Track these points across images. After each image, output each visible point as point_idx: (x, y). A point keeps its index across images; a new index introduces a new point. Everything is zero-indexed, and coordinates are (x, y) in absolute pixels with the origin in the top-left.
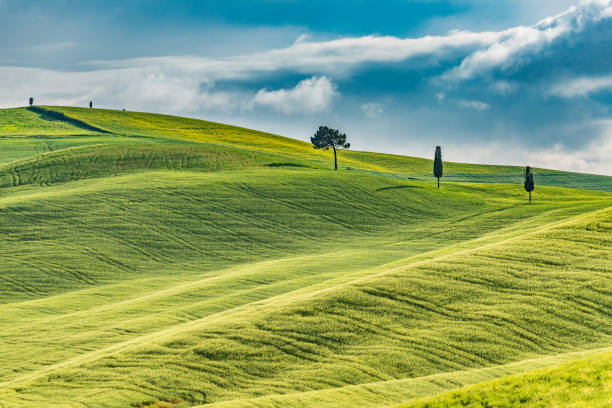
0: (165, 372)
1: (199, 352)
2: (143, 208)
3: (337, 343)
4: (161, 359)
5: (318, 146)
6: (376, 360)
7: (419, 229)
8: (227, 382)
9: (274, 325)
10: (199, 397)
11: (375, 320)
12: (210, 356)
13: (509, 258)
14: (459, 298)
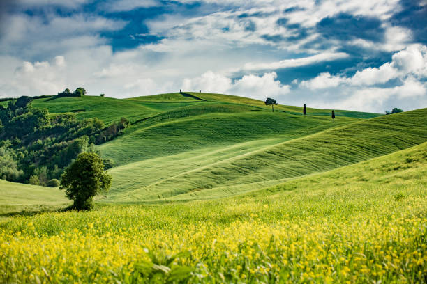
0: (201, 179)
1: (212, 172)
2: (208, 125)
3: (255, 169)
4: (201, 174)
5: (267, 104)
6: (266, 174)
7: (297, 131)
8: (220, 182)
9: (237, 163)
10: (210, 187)
11: (268, 161)
12: (215, 173)
13: (313, 141)
14: (296, 154)
